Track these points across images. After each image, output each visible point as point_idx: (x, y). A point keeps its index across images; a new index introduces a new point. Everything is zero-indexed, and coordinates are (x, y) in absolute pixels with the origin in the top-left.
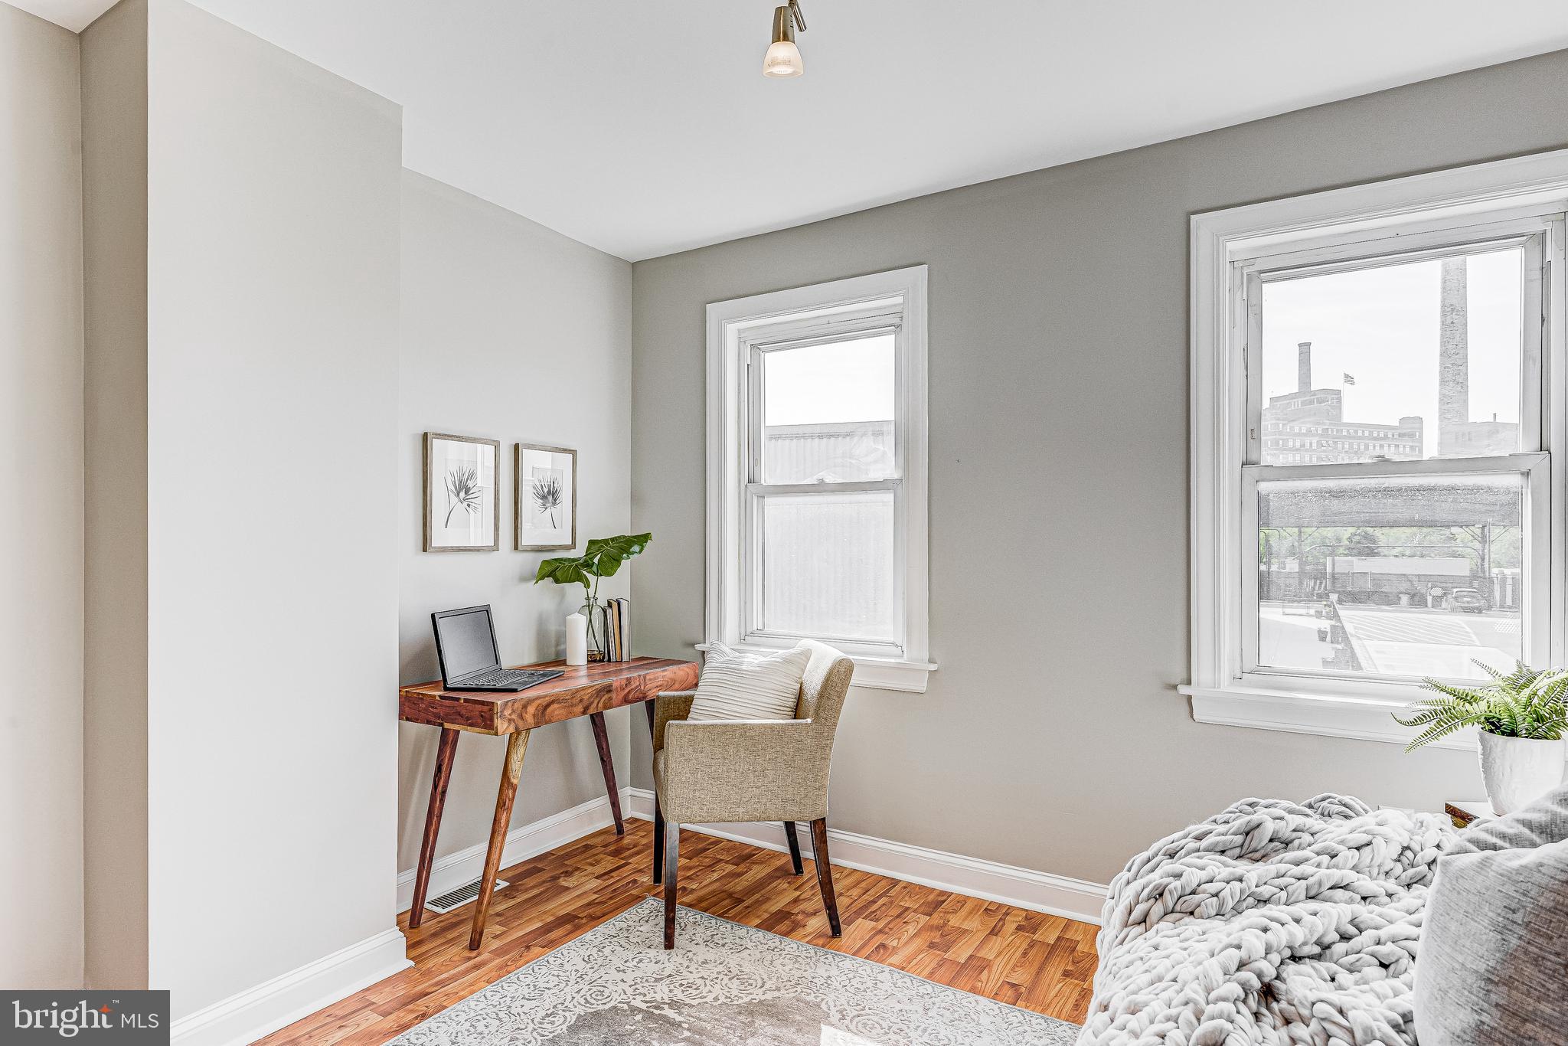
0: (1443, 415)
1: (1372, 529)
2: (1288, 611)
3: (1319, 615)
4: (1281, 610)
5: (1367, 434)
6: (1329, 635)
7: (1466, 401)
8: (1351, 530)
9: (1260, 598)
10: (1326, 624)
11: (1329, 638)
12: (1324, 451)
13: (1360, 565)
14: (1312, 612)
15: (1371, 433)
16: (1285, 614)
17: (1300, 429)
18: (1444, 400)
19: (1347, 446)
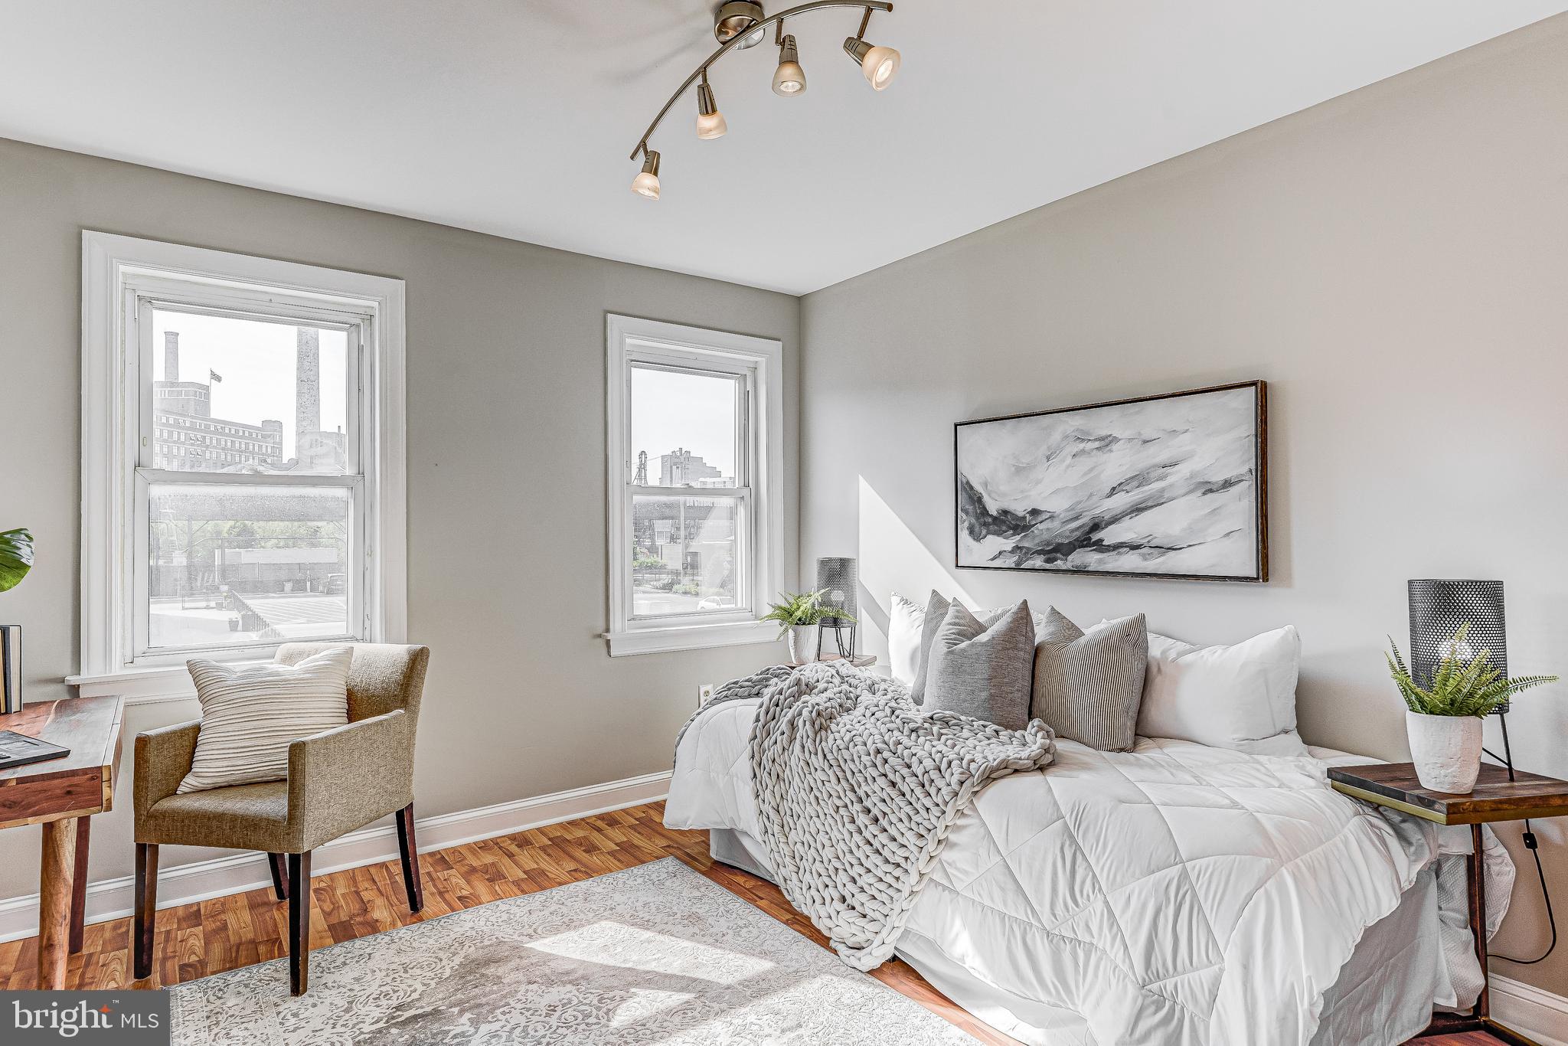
0: (299, 421)
1: (250, 523)
2: (187, 605)
3: (220, 607)
4: (180, 605)
5: (233, 432)
6: (241, 622)
7: (318, 412)
8: (232, 523)
9: (151, 593)
10: (235, 615)
11: (240, 627)
12: (192, 445)
13: (247, 557)
14: (213, 604)
15: (237, 431)
16: (184, 608)
17: (167, 420)
18: (301, 408)
19: (214, 442)
